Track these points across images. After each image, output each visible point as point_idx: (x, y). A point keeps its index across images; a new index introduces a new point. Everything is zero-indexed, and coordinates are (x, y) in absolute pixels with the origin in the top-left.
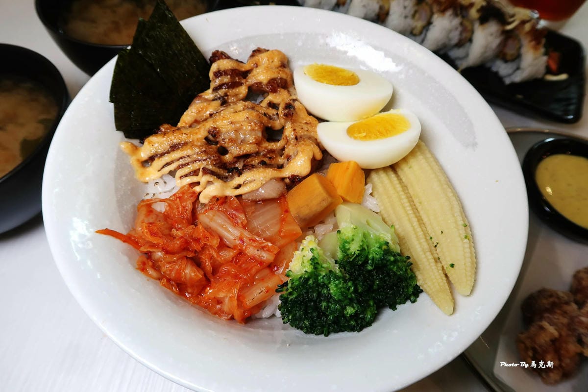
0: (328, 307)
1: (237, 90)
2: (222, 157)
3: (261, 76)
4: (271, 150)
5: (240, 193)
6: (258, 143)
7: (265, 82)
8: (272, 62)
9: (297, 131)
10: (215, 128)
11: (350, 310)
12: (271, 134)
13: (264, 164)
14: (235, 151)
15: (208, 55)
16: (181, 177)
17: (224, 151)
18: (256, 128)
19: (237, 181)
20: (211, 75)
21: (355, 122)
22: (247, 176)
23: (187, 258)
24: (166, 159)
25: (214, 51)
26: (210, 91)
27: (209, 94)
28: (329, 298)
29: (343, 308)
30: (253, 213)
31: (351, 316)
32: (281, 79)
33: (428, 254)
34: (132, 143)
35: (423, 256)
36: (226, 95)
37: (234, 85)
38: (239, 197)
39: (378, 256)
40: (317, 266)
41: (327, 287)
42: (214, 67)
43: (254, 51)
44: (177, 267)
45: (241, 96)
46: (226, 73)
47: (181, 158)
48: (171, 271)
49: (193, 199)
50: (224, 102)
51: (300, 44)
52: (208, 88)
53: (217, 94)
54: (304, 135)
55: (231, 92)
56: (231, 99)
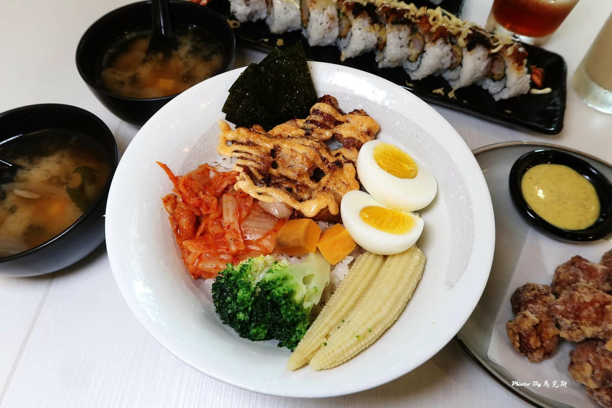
0: (231, 303)
1: (323, 131)
2: (271, 168)
3: (345, 131)
4: (306, 185)
5: (259, 199)
6: (300, 175)
7: (345, 136)
8: (361, 125)
9: (329, 183)
10: (279, 146)
11: (241, 316)
12: (316, 175)
13: (289, 190)
14: (281, 170)
15: (321, 95)
16: (238, 165)
17: (275, 165)
18: (305, 164)
19: (263, 189)
20: (311, 110)
21: (385, 207)
22: (270, 190)
23: (193, 213)
24: (238, 147)
25: (326, 94)
26: (304, 121)
27: (301, 122)
28: (235, 297)
29: (238, 312)
30: (255, 216)
31: (240, 320)
32: (359, 141)
33: (327, 328)
34: (228, 125)
35: (322, 326)
36: (312, 130)
37: (323, 126)
38: (255, 200)
39: (278, 294)
40: (243, 271)
41: (238, 290)
42: (317, 106)
43: (355, 110)
44: (182, 214)
45: (324, 137)
46: (322, 114)
47: (246, 153)
48: (178, 214)
49: (230, 182)
50: (308, 135)
51: (398, 124)
52: (305, 118)
53: (306, 125)
54: (333, 190)
55: (318, 130)
56: (314, 135)
